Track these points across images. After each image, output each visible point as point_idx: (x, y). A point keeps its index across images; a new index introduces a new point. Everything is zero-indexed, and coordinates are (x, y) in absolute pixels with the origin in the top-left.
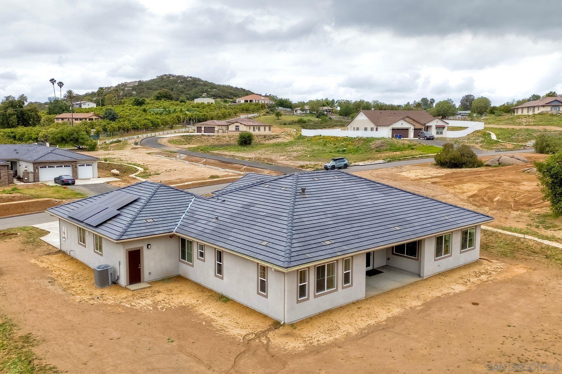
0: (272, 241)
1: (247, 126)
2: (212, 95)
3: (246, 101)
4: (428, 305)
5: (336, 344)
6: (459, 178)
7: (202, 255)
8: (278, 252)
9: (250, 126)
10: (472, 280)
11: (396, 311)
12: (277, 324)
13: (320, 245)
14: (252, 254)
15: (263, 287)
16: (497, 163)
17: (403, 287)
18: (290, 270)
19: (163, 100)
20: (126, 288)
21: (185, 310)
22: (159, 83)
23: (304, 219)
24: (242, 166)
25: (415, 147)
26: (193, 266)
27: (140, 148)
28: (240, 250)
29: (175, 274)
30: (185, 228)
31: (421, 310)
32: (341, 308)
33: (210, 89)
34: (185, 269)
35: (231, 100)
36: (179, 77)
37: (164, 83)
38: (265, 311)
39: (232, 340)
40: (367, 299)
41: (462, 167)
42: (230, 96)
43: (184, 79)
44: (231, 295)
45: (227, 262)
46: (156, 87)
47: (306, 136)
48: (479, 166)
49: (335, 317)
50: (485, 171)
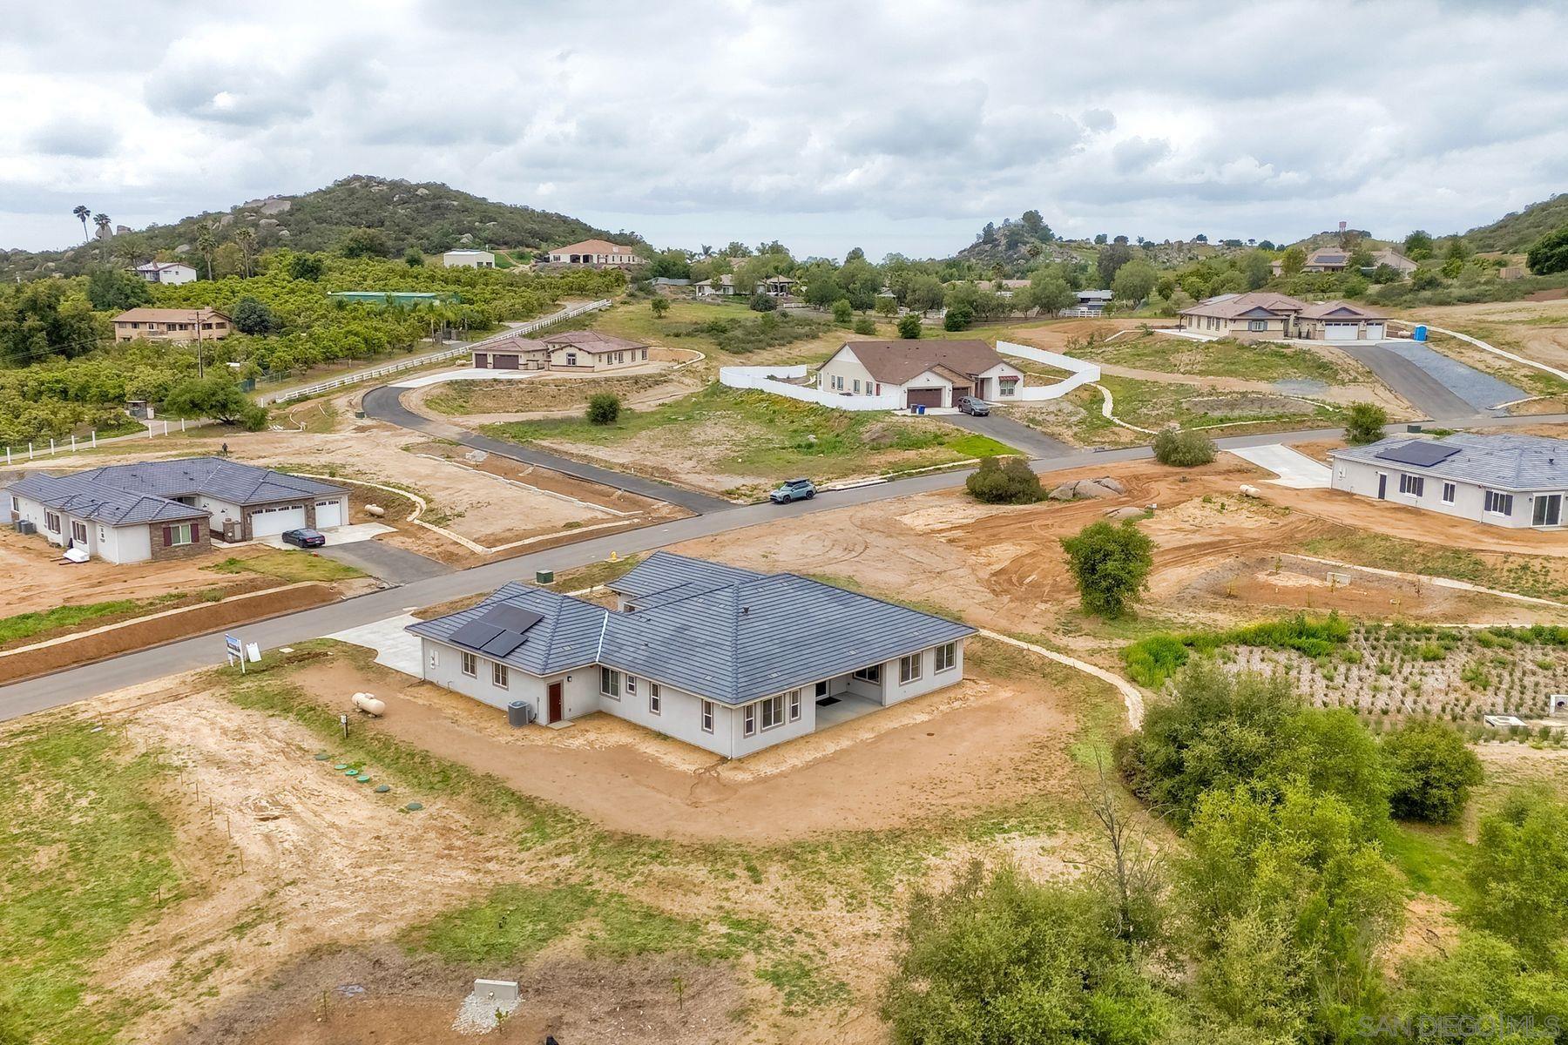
0: (716, 675)
1: (594, 354)
2: (487, 238)
3: (575, 259)
4: (879, 738)
5: (781, 775)
6: (995, 531)
7: (632, 688)
8: (724, 688)
9: (600, 354)
10: (941, 708)
11: (845, 743)
12: (724, 760)
13: (766, 679)
14: (696, 690)
15: (708, 723)
16: (1071, 493)
17: (859, 719)
18: (738, 706)
19: (365, 259)
20: (547, 727)
21: (624, 749)
22: (344, 205)
23: (748, 649)
24: (613, 490)
25: (946, 439)
26: (619, 700)
27: (374, 427)
28: (683, 686)
29: (595, 709)
30: (610, 657)
31: (871, 743)
32: (789, 743)
33: (481, 222)
34: (609, 703)
35: (536, 252)
36: (395, 186)
37: (359, 205)
38: (711, 748)
39: (684, 774)
40: (816, 733)
41: (1010, 502)
42: (531, 241)
43: (409, 192)
44: (669, 733)
45: (664, 698)
46: (338, 215)
47: (730, 388)
48: (1039, 500)
49: (781, 752)
50: (1045, 512)
